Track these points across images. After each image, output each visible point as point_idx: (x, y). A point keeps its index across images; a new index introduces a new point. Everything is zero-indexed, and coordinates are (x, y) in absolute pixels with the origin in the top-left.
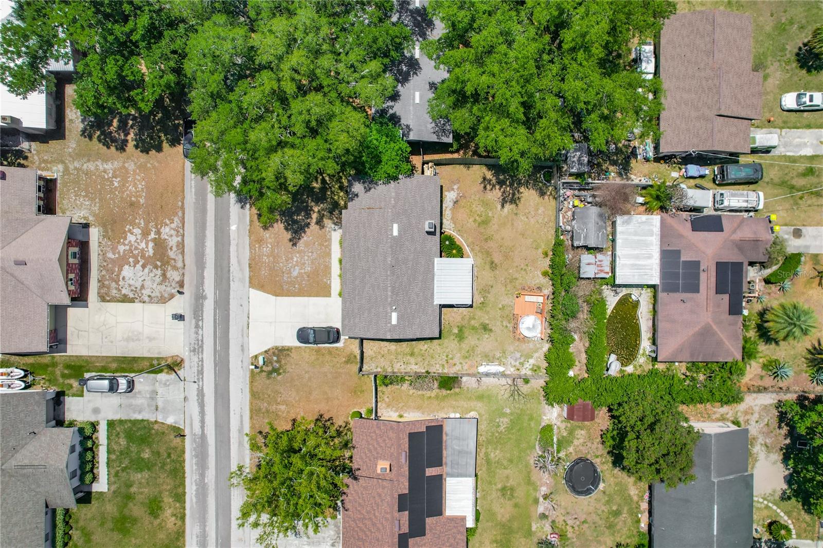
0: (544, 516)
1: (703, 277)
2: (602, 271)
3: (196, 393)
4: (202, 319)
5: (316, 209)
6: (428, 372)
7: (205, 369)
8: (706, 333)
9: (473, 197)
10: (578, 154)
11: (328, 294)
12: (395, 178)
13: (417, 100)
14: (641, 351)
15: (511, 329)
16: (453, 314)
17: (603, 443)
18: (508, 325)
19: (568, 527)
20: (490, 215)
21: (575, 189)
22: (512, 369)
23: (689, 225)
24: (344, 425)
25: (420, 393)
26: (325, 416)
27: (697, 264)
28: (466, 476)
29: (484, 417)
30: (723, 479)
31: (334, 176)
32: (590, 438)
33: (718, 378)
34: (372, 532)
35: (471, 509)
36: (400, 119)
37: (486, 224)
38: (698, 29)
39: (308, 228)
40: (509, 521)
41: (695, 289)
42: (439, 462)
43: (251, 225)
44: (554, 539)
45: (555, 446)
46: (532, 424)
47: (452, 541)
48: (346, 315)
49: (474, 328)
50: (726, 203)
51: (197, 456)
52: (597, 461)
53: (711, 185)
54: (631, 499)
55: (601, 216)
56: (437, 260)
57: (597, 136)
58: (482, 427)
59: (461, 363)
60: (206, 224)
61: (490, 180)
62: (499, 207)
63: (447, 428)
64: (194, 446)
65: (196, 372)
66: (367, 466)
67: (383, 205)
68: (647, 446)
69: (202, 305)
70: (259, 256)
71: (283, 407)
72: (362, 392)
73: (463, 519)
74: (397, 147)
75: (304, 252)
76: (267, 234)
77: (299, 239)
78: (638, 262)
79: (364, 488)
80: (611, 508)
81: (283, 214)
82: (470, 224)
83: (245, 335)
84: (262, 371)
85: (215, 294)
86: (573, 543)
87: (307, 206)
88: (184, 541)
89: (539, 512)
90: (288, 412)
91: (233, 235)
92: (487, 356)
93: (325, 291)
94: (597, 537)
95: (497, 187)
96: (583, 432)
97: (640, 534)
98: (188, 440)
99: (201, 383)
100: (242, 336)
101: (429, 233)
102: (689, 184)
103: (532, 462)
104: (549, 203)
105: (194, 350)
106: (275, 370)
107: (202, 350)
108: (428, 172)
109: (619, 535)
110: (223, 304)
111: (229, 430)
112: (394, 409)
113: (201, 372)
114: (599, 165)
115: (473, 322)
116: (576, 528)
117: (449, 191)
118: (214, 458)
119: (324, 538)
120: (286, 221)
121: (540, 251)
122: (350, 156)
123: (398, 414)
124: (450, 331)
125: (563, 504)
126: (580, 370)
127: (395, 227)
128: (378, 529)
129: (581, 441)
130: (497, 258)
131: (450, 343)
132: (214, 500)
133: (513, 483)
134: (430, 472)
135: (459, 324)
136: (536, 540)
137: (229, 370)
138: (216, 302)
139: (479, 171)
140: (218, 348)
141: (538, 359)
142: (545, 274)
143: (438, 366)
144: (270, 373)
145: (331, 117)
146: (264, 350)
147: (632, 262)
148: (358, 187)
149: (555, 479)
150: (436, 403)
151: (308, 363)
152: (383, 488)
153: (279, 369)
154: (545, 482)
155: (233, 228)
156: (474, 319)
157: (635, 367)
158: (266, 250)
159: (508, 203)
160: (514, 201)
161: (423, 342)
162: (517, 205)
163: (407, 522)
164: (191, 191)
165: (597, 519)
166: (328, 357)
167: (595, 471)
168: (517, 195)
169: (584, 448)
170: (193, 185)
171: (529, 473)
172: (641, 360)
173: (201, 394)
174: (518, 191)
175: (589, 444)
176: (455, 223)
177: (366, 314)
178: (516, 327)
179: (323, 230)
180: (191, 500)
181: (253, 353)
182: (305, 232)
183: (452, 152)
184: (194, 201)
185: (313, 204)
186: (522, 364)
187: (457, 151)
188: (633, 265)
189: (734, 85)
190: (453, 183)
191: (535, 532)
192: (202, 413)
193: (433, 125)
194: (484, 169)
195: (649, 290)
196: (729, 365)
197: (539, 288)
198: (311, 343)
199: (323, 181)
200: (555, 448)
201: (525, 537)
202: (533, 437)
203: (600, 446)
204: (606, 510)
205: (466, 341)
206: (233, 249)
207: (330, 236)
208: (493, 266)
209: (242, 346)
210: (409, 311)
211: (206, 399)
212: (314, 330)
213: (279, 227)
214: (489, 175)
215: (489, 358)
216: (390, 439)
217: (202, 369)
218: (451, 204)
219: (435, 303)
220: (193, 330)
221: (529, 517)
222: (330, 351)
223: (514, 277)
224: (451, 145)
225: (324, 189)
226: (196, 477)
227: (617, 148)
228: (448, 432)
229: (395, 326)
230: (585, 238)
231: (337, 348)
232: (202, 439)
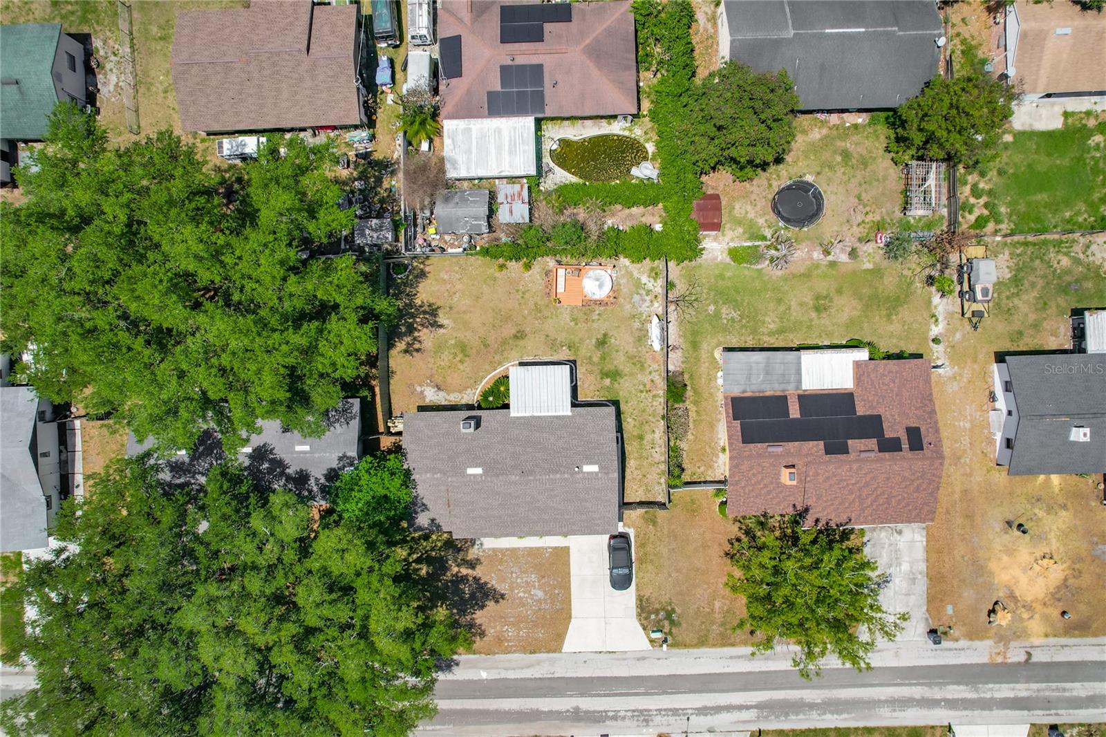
0: (853, 253)
1: (520, 60)
2: (519, 195)
3: (702, 717)
4: (605, 712)
5: (455, 569)
6: (663, 417)
7: (670, 706)
8: (596, 53)
9: (430, 366)
10: (367, 232)
11: (567, 549)
12: (408, 473)
13: (307, 448)
14: (627, 133)
15: (602, 308)
16: (586, 386)
17: (751, 179)
18: (597, 312)
19: (867, 220)
20: (453, 342)
21: (415, 232)
22: (656, 305)
23: (454, 81)
24: (738, 524)
25: (691, 425)
26: (727, 550)
27: (505, 70)
28: (799, 363)
29: (721, 339)
30: (790, 22)
31: (411, 548)
32: (746, 196)
33: (656, 30)
34: (878, 487)
35: (845, 355)
36: (331, 469)
37: (466, 346)
38: (198, 84)
39: (480, 579)
40: (861, 299)
41: (537, 70)
42: (782, 400)
43: (480, 653)
44: (883, 238)
45: (756, 244)
46: (728, 274)
47: (887, 380)
48: (589, 529)
49: (603, 358)
50: (424, 32)
51: (787, 715)
52: (777, 185)
53: (402, 50)
54: (826, 137)
55: (447, 199)
56: (514, 412)
57: (335, 222)
58: (735, 343)
59: (650, 373)
60: (480, 710)
61: (408, 344)
62: (442, 331)
63: (736, 391)
64: (773, 717)
65: (674, 718)
66: (789, 496)
67: (443, 488)
68: (743, 135)
69: (587, 712)
70: (520, 641)
71: (717, 604)
72: (693, 502)
73: (857, 364)
74: (366, 476)
75: (512, 583)
76: (491, 632)
77: (495, 590)
78: (507, 147)
79: (818, 499)
80: (838, 163)
81: (463, 612)
82: (466, 367)
83: (624, 657)
84: (670, 633)
85: (571, 696)
86: (888, 214)
87: (452, 581)
88: (900, 728)
89: (848, 260)
90: (723, 597)
91: (494, 675)
92: (639, 339)
93: (562, 554)
94: (878, 180)
95: (416, 334)
96: (737, 207)
97: (873, 122)
98: (765, 726)
99: (690, 711)
100: (625, 659)
101: (478, 426)
102: (402, 79)
103: (779, 273)
104: (434, 265)
105: (647, 721)
106: (669, 616)
107: (646, 710)
108: (399, 426)
109: (875, 151)
110: (585, 686)
111: (750, 673)
112: (714, 459)
113: (675, 712)
114: (382, 201)
115: (595, 359)
116: (868, 209)
117: (424, 397)
118: (788, 691)
119: (891, 545)
120: (472, 607)
121: (497, 274)
122: (379, 539)
123: (720, 454)
124: (608, 389)
125: (835, 228)
126: (653, 215)
127: (470, 471)
128: (873, 479)
129: (749, 208)
130: (509, 330)
131: (625, 390)
132: (845, 690)
133: (809, 297)
134: (794, 412)
135: (599, 377)
136: (886, 263)
137: (670, 676)
138: (582, 695)
139: (397, 358)
140: (642, 690)
141: (641, 272)
142: (528, 267)
143: (655, 403)
144: (672, 623)
145: (325, 572)
146: (642, 632)
147: (506, 154)
148: (423, 520)
149: (802, 241)
150: (704, 404)
151: (657, 574)
152: (818, 474)
153: (667, 611)
154: (805, 254)
155: (484, 675)
156: (590, 357)
157: (647, 141)
158: (511, 632)
159: (437, 319)
160: (433, 312)
161: (624, 425)
162: (439, 308)
163: (863, 441)
164: (439, 730)
165: (854, 182)
166: (649, 548)
167: (789, 188)
168: (426, 308)
169: (759, 204)
170: (431, 728)
171: (794, 276)
172: (638, 133)
173: (703, 711)
174: (421, 306)
175: (754, 197)
176: (466, 388)
177: (587, 504)
178: (600, 303)
179: (482, 559)
180: (845, 719)
181: (648, 646)
182: (486, 583)
183: (374, 395)
184: (451, 726)
185: (448, 574)
186: (648, 292)
187: (372, 389)
188: (510, 152)
189: (268, 33)
190: (413, 392)
191: (875, 263)
192: (729, 708)
193: (337, 425)
194: (393, 352)
195: (544, 127)
196: (639, 17)
197: (547, 273)
198: (631, 571)
199: (418, 561)
200: (760, 243)
201: (882, 278)
202: (746, 272)
203: (755, 182)
204: (843, 169)
205: (621, 367)
206: (512, 675)
207: (489, 549)
208: (520, 336)
209: (638, 660)
210: (580, 449)
211: (709, 704)
212: (613, 568)
213: (480, 616)
214: (401, 346)
215: (643, 336)
216: (751, 468)
217: (670, 710)
218: (442, 394)
219: (570, 414)
220: (619, 723)
221: (854, 273)
222: (642, 545)
223: (533, 307)
224: (363, 400)
225: (429, 560)
226: (814, 715)
227: (359, 179)
228: (741, 390)
229: (601, 468)
230: (476, 219)
231: (637, 536)
232: (765, 708)
